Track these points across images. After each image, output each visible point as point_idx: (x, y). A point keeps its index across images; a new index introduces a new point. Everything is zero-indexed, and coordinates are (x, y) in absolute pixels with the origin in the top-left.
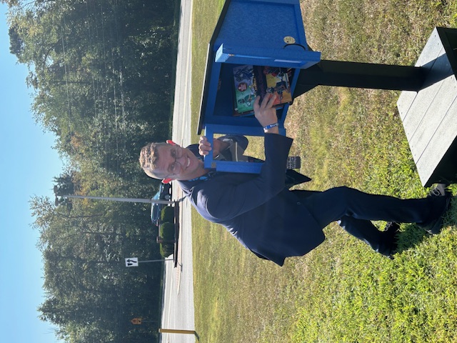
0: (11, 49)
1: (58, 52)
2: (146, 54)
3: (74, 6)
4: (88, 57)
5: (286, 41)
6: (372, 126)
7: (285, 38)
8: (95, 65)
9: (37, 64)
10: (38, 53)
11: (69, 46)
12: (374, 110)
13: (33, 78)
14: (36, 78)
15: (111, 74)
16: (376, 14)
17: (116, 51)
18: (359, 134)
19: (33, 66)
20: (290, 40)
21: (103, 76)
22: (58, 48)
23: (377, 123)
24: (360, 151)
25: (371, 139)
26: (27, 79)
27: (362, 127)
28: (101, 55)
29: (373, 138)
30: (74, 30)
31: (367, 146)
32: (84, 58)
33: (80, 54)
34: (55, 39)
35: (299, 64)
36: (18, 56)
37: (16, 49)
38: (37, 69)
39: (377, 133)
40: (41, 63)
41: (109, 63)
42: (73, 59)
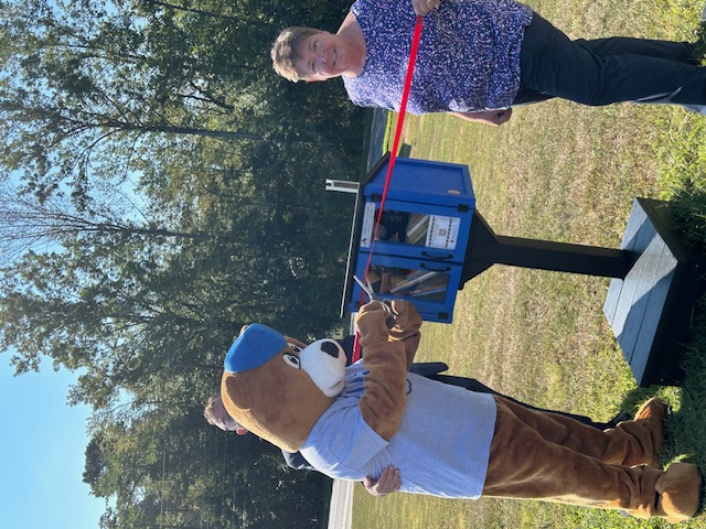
0: (85, 475)
1: (154, 477)
2: (285, 483)
3: (190, 410)
4: (197, 488)
8: (213, 499)
9: (120, 495)
10: (124, 478)
11: (171, 467)
13: (111, 518)
14: (115, 518)
15: (229, 513)
17: (241, 476)
19: (114, 500)
21: (218, 514)
22: (155, 471)
26: (102, 519)
28: (217, 482)
30: (182, 445)
32: (191, 488)
33: (187, 481)
34: (152, 459)
36: (93, 485)
37: (91, 476)
38: (119, 503)
40: (126, 496)
41: (229, 495)
42: (175, 489)
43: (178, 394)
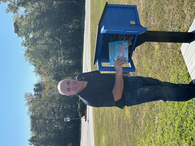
0: (15, 31)
1: (34, 32)
2: (71, 31)
3: (41, 12)
4: (47, 33)
5: (131, 23)
6: (170, 58)
7: (131, 22)
8: (50, 36)
9: (26, 37)
10: (26, 32)
11: (39, 29)
12: (170, 52)
13: (24, 43)
14: (25, 43)
15: (56, 40)
16: (170, 10)
17: (58, 31)
18: (164, 62)
19: (24, 38)
20: (133, 23)
21: (53, 41)
22: (34, 30)
23: (172, 57)
24: (165, 69)
25: (169, 64)
26: (22, 43)
27: (165, 59)
28: (52, 32)
29: (170, 64)
30: (41, 23)
31: (168, 67)
32: (45, 34)
33: (43, 32)
34: (33, 27)
35: (137, 33)
36: (18, 34)
37: (17, 31)
38: (26, 39)
39: (172, 62)
40: (27, 37)
41: (56, 36)
42: (40, 34)
43: (37, 8)
